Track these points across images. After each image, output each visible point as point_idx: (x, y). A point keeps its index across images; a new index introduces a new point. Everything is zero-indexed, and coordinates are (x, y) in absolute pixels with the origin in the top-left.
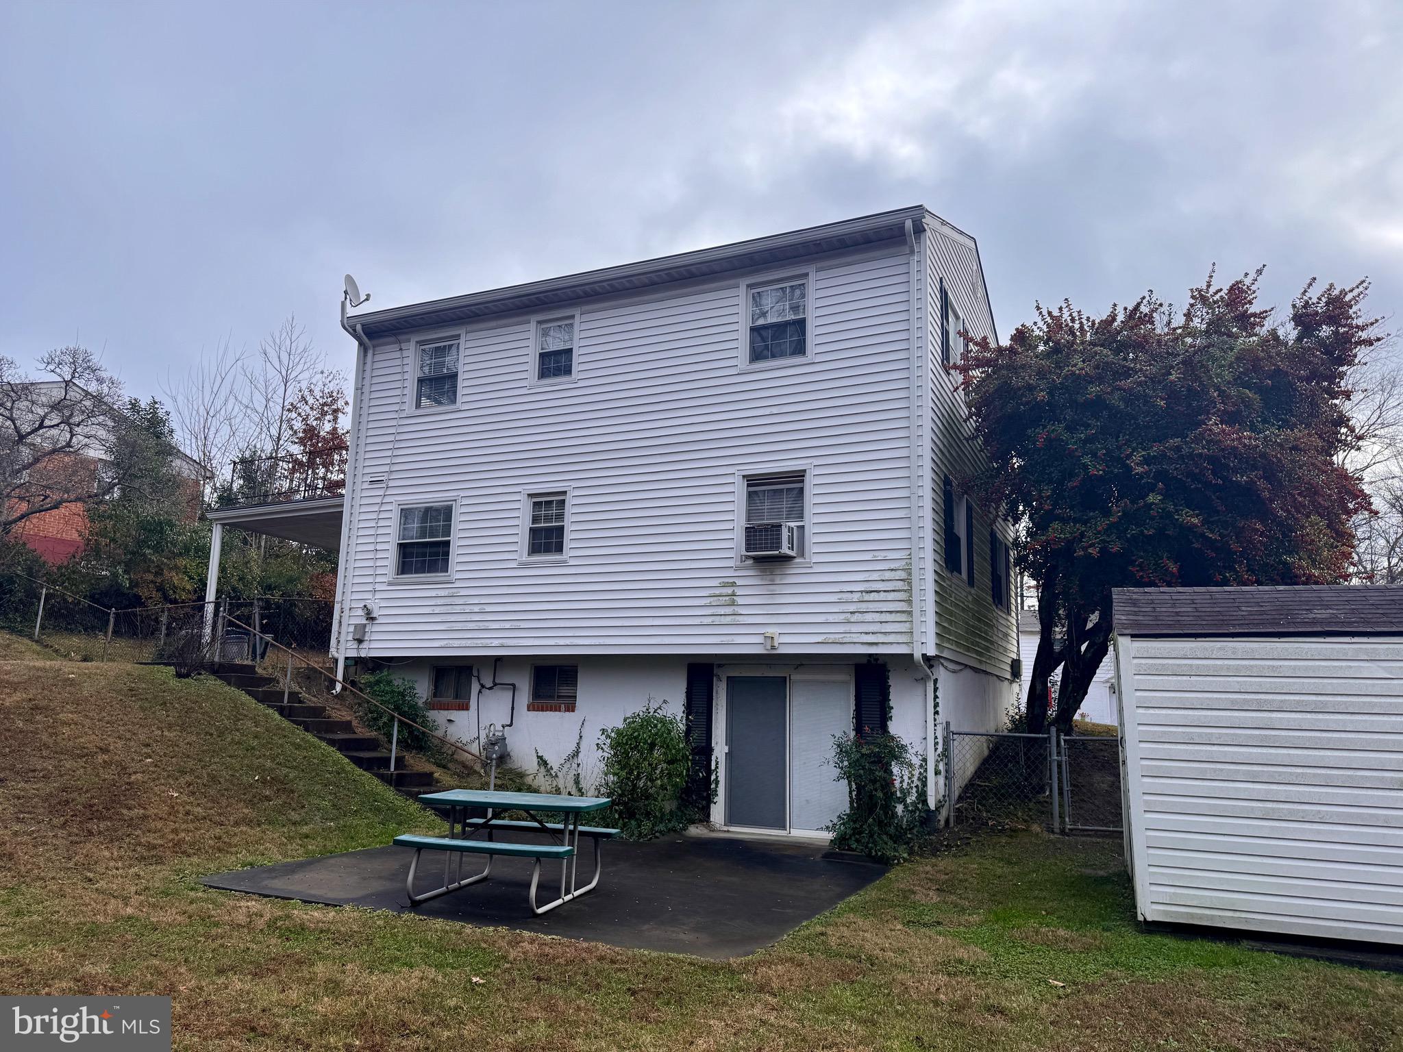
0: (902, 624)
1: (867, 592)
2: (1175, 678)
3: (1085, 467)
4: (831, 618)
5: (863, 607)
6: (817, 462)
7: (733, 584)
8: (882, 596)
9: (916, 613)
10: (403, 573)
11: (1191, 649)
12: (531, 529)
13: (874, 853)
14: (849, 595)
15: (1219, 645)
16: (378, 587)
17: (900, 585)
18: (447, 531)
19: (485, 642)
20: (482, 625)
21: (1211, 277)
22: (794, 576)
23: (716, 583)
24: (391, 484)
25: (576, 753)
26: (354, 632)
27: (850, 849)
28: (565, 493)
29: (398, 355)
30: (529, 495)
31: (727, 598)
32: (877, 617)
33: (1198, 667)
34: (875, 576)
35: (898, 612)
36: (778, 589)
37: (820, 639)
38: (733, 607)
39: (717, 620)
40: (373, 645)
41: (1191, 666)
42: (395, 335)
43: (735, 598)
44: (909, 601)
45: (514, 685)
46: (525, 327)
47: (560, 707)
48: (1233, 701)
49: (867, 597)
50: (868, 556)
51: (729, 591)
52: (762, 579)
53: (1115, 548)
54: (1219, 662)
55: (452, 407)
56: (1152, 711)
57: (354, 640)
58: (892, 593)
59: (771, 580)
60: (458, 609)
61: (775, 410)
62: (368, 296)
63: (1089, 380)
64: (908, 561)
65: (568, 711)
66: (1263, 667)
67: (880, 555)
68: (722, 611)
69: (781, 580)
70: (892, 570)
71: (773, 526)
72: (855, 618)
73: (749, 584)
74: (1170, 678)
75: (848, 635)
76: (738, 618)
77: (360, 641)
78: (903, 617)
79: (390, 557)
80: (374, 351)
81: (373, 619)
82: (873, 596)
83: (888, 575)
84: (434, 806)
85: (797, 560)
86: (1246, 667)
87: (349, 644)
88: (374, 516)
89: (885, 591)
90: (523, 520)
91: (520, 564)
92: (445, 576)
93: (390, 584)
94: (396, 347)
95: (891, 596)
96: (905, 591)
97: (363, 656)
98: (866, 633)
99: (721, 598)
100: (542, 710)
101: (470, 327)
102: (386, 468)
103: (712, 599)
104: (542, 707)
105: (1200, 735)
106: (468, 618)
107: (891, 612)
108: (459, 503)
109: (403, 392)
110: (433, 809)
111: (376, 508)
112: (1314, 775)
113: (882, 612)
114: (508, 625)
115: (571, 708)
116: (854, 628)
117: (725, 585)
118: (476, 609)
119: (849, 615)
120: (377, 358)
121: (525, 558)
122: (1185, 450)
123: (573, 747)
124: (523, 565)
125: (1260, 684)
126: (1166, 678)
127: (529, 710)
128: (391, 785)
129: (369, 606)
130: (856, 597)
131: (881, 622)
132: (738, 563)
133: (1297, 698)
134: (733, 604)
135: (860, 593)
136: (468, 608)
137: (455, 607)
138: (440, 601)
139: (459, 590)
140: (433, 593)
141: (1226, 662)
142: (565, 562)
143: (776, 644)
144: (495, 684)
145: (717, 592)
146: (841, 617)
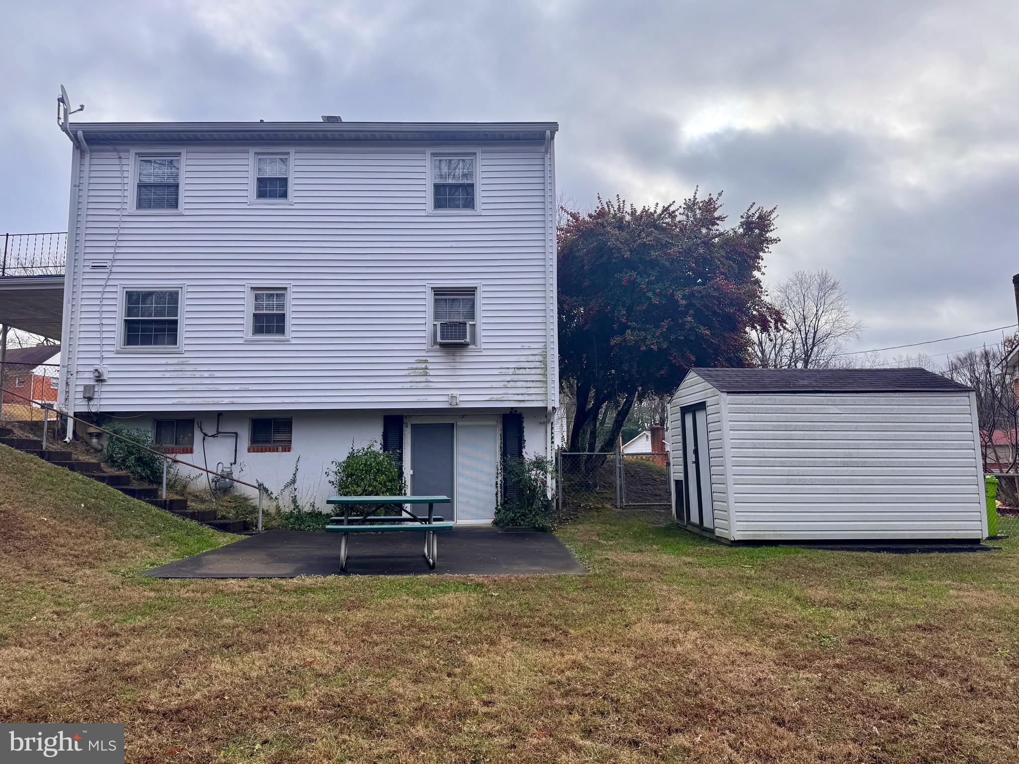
0: (540, 389)
1: (518, 368)
2: (748, 414)
3: (649, 299)
4: (495, 385)
5: (515, 378)
6: (484, 282)
7: (426, 362)
8: (528, 371)
9: (549, 382)
10: (128, 344)
11: (755, 399)
12: (254, 315)
13: (537, 526)
14: (507, 371)
15: (768, 397)
16: (105, 355)
17: (538, 364)
18: (174, 311)
19: (215, 400)
20: (211, 387)
21: (696, 193)
22: (469, 357)
23: (413, 360)
24: (114, 269)
25: (294, 481)
26: (85, 391)
27: (520, 525)
28: (286, 288)
29: (117, 161)
30: (252, 288)
31: (421, 371)
32: (524, 384)
33: (759, 408)
34: (523, 358)
35: (537, 381)
36: (458, 366)
37: (487, 398)
38: (427, 377)
39: (414, 385)
40: (103, 402)
41: (755, 408)
42: (113, 144)
43: (427, 371)
44: (545, 375)
45: (236, 434)
46: (245, 156)
47: (277, 449)
48: (774, 426)
49: (518, 372)
50: (519, 346)
51: (423, 366)
52: (447, 359)
53: (665, 346)
54: (768, 406)
55: (173, 211)
56: (736, 432)
57: (84, 397)
58: (534, 369)
59: (453, 360)
60: (188, 374)
61: (454, 244)
62: (82, 106)
63: (652, 247)
64: (544, 350)
65: (285, 451)
66: (788, 408)
67: (526, 346)
68: (418, 379)
69: (460, 359)
70: (534, 355)
71: (460, 323)
72: (509, 385)
73: (438, 363)
74: (745, 414)
75: (506, 396)
76: (429, 384)
77: (90, 399)
78: (540, 385)
79: (117, 331)
80: (91, 155)
81: (103, 381)
82: (521, 371)
83: (531, 358)
84: (208, 522)
85: (471, 347)
86: (781, 409)
87: (78, 402)
88: (99, 296)
89: (529, 368)
90: (248, 308)
91: (246, 341)
92: (174, 348)
93: (118, 352)
94: (115, 154)
95: (533, 371)
96: (542, 368)
97: (93, 411)
98: (517, 394)
99: (417, 371)
100: (262, 451)
101: (191, 148)
102: (110, 256)
103: (410, 371)
104: (262, 449)
105: (759, 443)
106: (199, 381)
107: (533, 381)
108: (185, 289)
109: (124, 193)
110: (208, 524)
111: (100, 289)
112: (809, 461)
113: (527, 381)
114: (237, 388)
115: (287, 449)
116: (510, 391)
117: (420, 362)
118: (206, 374)
119: (506, 383)
120: (95, 161)
121: (250, 336)
122: (704, 293)
123: (291, 477)
124: (248, 342)
125: (787, 417)
126: (743, 414)
127: (249, 451)
128: (165, 509)
129: (100, 371)
130: (511, 371)
131: (527, 388)
132: (430, 347)
133: (802, 423)
134: (426, 375)
135: (513, 370)
136: (198, 374)
137: (185, 373)
138: (172, 368)
139: (189, 359)
140: (163, 361)
141: (771, 406)
142: (288, 340)
143: (458, 402)
144: (218, 433)
145: (414, 366)
146: (501, 385)
